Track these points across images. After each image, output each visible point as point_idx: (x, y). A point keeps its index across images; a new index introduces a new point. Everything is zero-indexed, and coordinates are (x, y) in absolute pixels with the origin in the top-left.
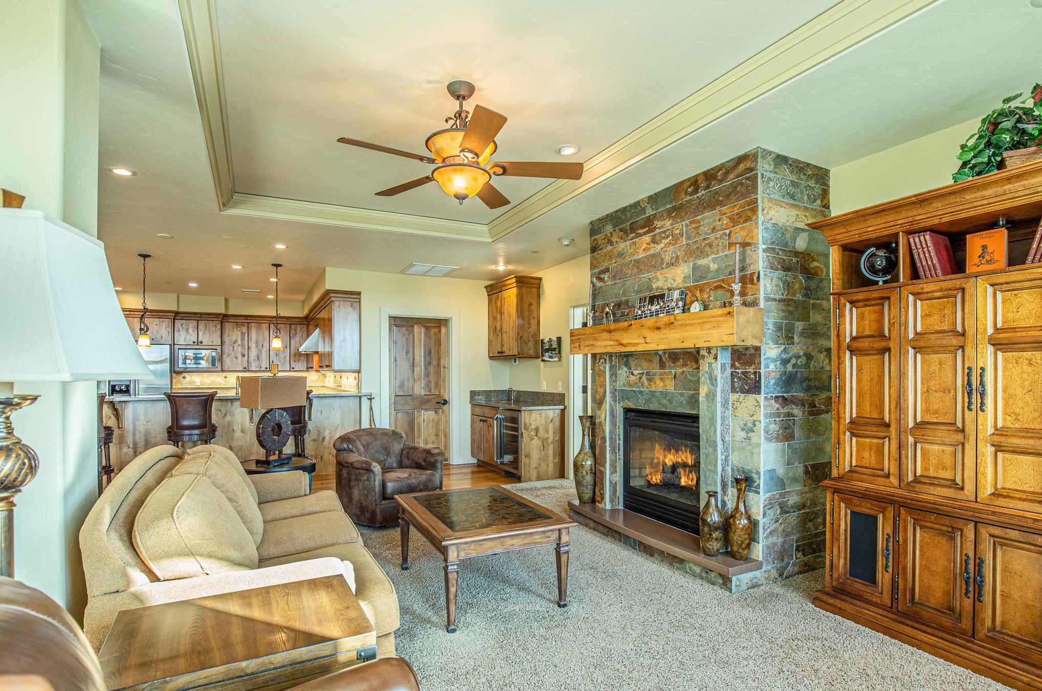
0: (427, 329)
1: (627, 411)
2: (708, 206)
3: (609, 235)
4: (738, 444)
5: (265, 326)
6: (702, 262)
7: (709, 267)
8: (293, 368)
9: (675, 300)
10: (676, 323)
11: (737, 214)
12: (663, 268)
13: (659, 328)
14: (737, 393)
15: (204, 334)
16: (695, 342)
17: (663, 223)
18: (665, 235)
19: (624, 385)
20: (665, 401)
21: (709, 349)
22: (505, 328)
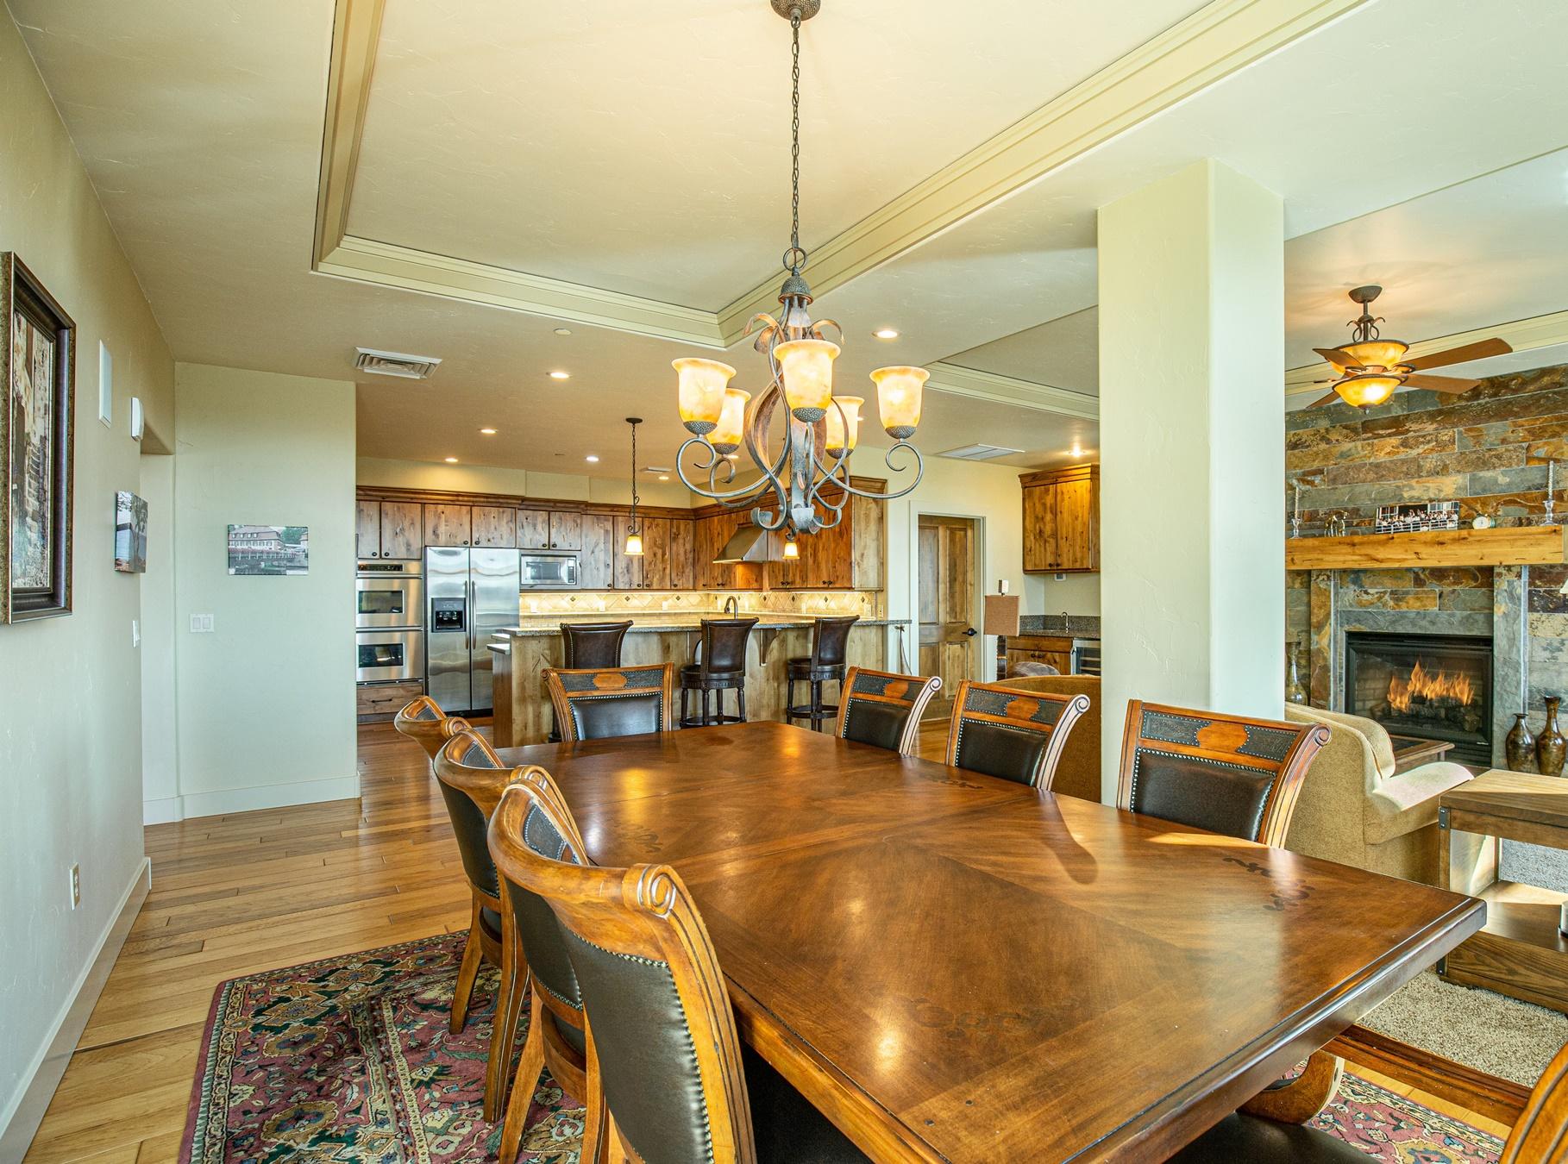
0: (952, 532)
1: (1351, 635)
2: (1496, 415)
3: (1323, 431)
4: (1538, 665)
6: (1486, 474)
7: (1496, 481)
9: (1444, 512)
10: (1471, 539)
11: (1540, 428)
12: (1420, 477)
13: (1442, 543)
14: (1538, 611)
15: (558, 531)
16: (1501, 559)
17: (1421, 426)
18: (1422, 439)
19: (1351, 605)
20: (1424, 623)
21: (1509, 568)
22: (1063, 532)
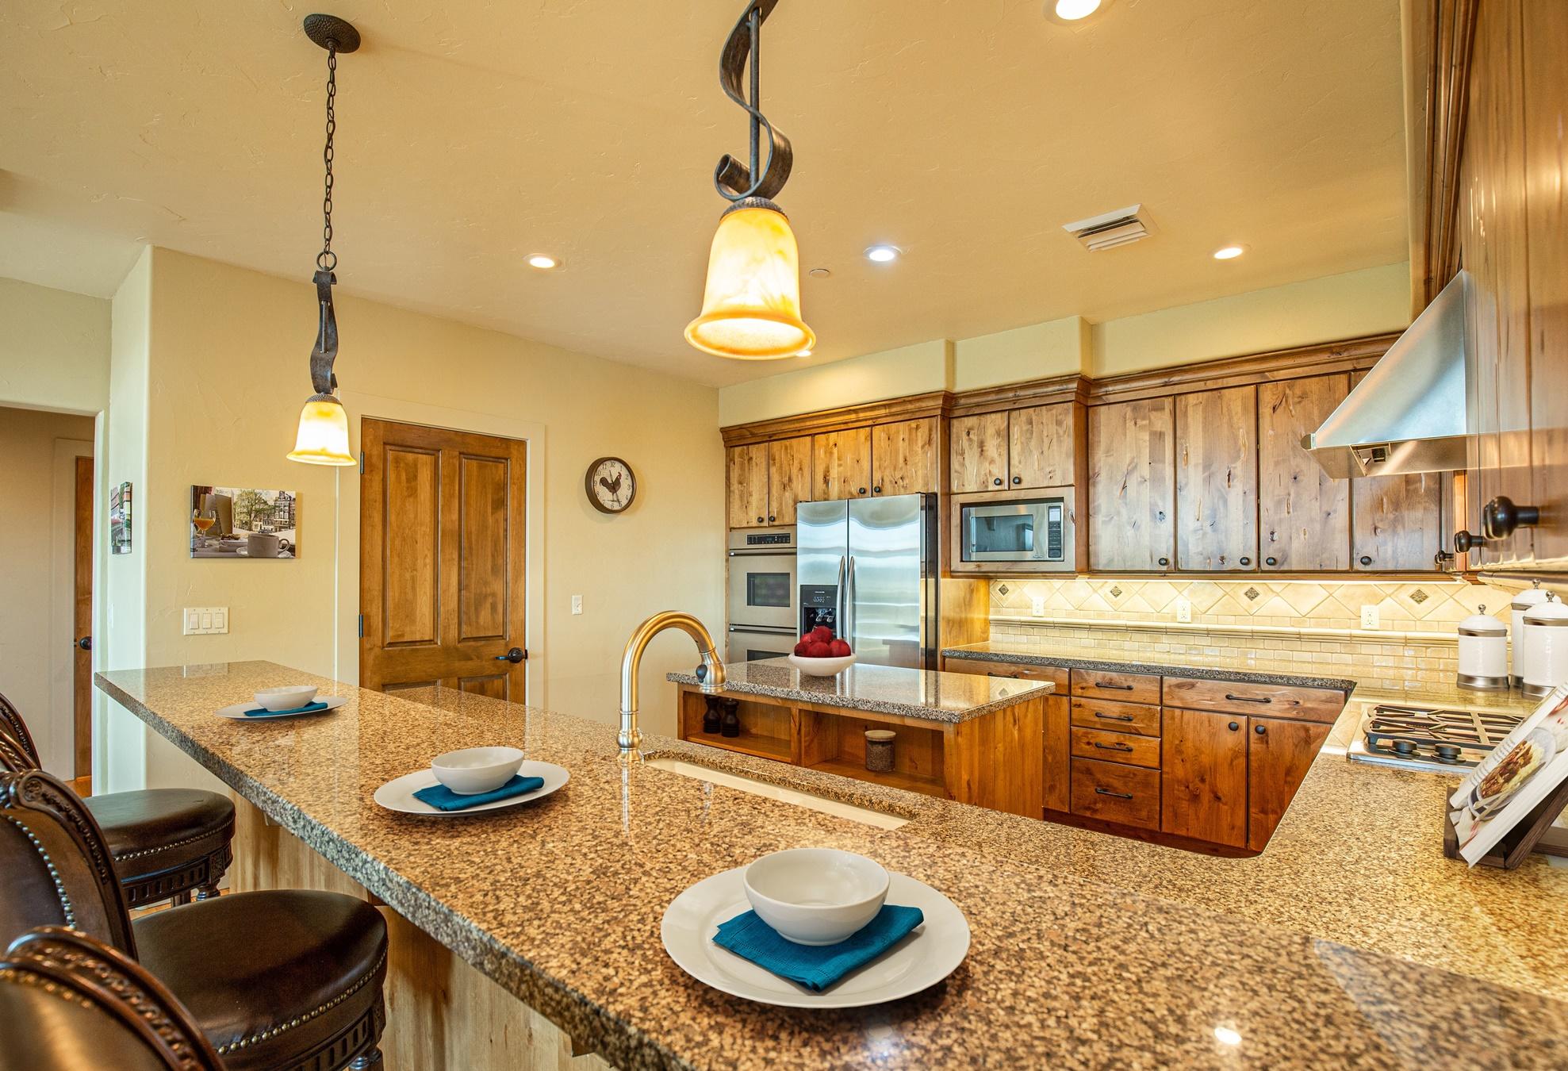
5: (1237, 401)
8: (1367, 560)
15: (1026, 450)
